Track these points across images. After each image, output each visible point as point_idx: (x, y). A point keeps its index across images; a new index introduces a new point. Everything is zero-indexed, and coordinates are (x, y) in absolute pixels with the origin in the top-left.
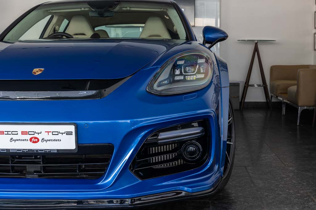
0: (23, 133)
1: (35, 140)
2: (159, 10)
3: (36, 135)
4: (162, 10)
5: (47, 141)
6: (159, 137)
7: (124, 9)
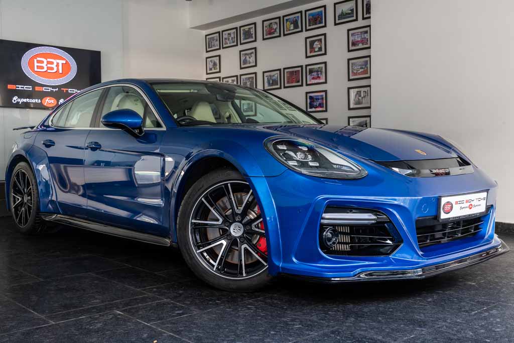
0: (467, 201)
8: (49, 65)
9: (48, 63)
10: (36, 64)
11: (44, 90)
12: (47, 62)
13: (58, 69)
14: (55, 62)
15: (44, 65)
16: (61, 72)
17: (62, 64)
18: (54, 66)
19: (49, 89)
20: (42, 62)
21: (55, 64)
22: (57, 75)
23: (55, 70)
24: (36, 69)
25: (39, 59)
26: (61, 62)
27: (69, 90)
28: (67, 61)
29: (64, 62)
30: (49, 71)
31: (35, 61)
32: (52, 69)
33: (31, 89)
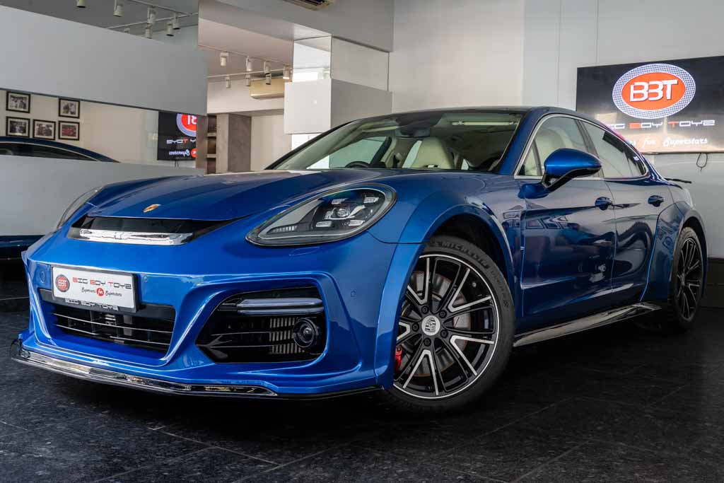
0: (93, 282)
1: (100, 293)
2: (507, 124)
3: (101, 286)
4: (511, 124)
5: (110, 294)
6: (241, 305)
7: (455, 124)
8: (651, 91)
9: (651, 87)
10: (633, 91)
11: (642, 127)
12: (649, 86)
13: (665, 94)
14: (660, 84)
15: (644, 91)
16: (668, 97)
17: (672, 85)
18: (659, 91)
19: (649, 125)
20: (641, 87)
21: (661, 87)
22: (663, 102)
23: (661, 95)
24: (632, 99)
25: (637, 84)
26: (669, 83)
27: (681, 122)
28: (679, 81)
29: (675, 82)
30: (651, 99)
31: (632, 87)
32: (656, 94)
33: (624, 127)
